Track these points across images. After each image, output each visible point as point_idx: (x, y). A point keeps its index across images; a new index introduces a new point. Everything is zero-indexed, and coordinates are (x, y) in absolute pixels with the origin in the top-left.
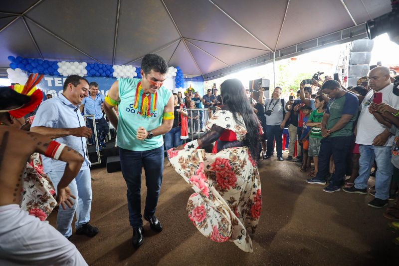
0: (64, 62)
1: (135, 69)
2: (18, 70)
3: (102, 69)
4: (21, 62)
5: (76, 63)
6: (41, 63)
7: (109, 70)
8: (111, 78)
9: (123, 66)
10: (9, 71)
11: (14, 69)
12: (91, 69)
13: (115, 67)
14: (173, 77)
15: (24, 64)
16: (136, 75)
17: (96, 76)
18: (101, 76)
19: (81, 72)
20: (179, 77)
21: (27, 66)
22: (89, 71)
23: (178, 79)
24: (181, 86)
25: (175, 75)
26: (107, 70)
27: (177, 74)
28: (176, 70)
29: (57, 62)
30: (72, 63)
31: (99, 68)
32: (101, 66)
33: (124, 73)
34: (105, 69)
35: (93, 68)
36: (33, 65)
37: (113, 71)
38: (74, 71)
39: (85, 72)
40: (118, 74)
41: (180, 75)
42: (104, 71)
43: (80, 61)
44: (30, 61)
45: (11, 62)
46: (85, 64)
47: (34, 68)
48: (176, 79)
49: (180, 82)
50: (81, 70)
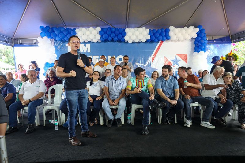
0: (81, 28)
1: (148, 31)
2: (45, 38)
3: (114, 33)
4: (48, 31)
5: (91, 28)
6: (62, 30)
7: (121, 34)
8: (123, 43)
9: (136, 28)
10: (39, 39)
11: (42, 37)
12: (104, 33)
13: (127, 30)
14: (192, 38)
15: (50, 32)
16: (149, 37)
17: (109, 41)
18: (113, 40)
19: (95, 38)
20: (200, 39)
21: (51, 34)
22: (102, 36)
23: (199, 41)
24: (202, 50)
25: (195, 36)
26: (119, 33)
27: (198, 34)
28: (197, 30)
29: (76, 29)
30: (88, 29)
31: (112, 32)
32: (114, 30)
33: (137, 36)
34: (117, 33)
35: (106, 33)
36: (56, 33)
37: (125, 34)
38: (88, 36)
39: (99, 37)
40: (130, 37)
41: (203, 35)
42: (116, 35)
43: (95, 26)
44: (54, 30)
45: (41, 32)
46: (99, 29)
47: (57, 35)
48: (196, 41)
49: (201, 44)
50: (95, 36)
